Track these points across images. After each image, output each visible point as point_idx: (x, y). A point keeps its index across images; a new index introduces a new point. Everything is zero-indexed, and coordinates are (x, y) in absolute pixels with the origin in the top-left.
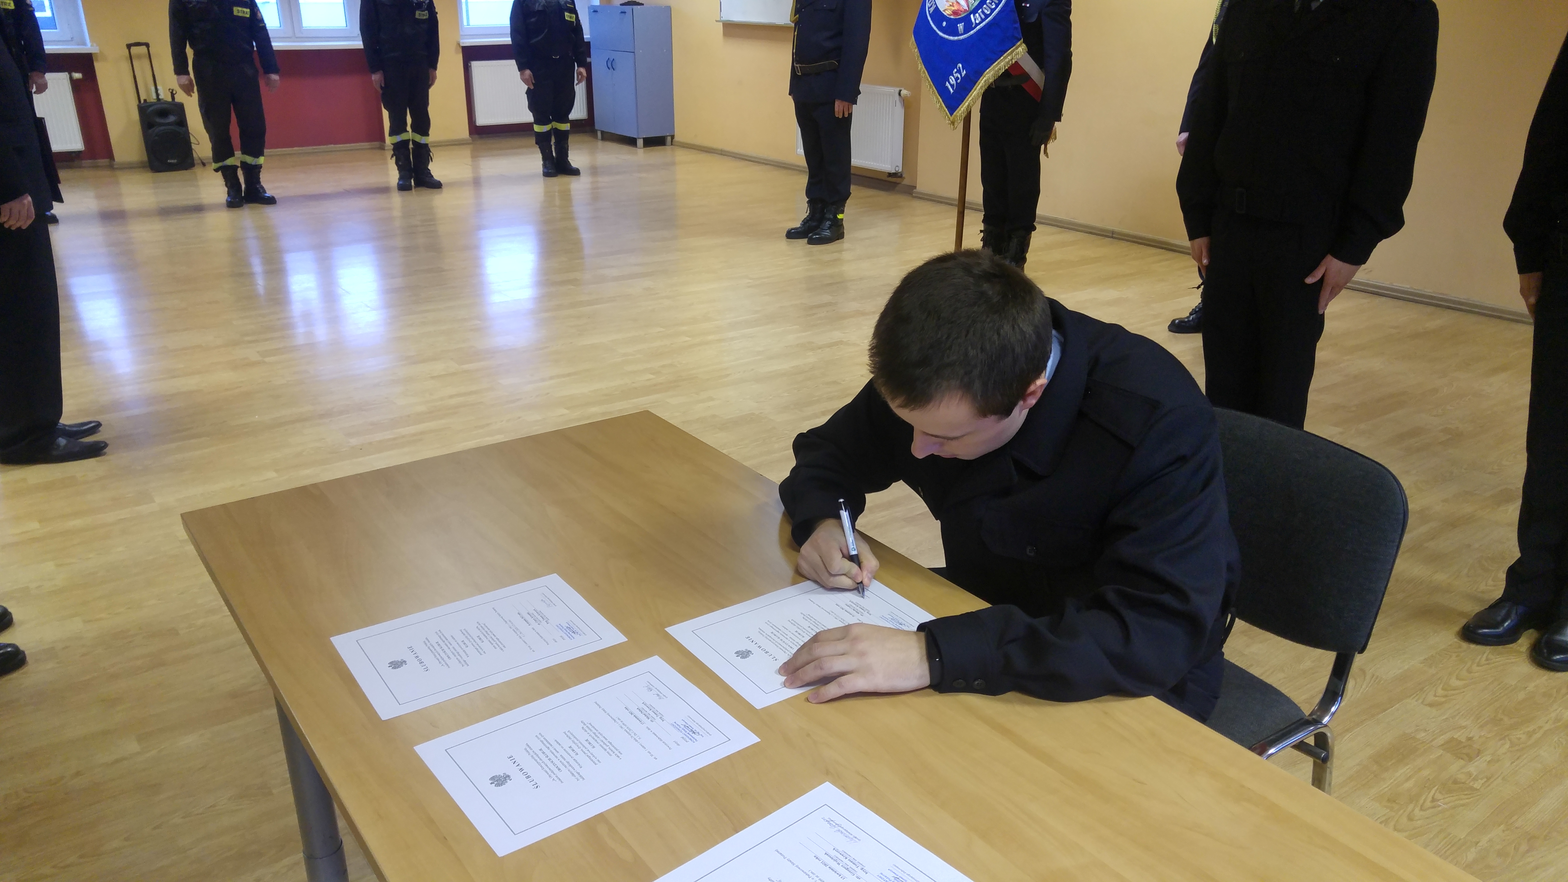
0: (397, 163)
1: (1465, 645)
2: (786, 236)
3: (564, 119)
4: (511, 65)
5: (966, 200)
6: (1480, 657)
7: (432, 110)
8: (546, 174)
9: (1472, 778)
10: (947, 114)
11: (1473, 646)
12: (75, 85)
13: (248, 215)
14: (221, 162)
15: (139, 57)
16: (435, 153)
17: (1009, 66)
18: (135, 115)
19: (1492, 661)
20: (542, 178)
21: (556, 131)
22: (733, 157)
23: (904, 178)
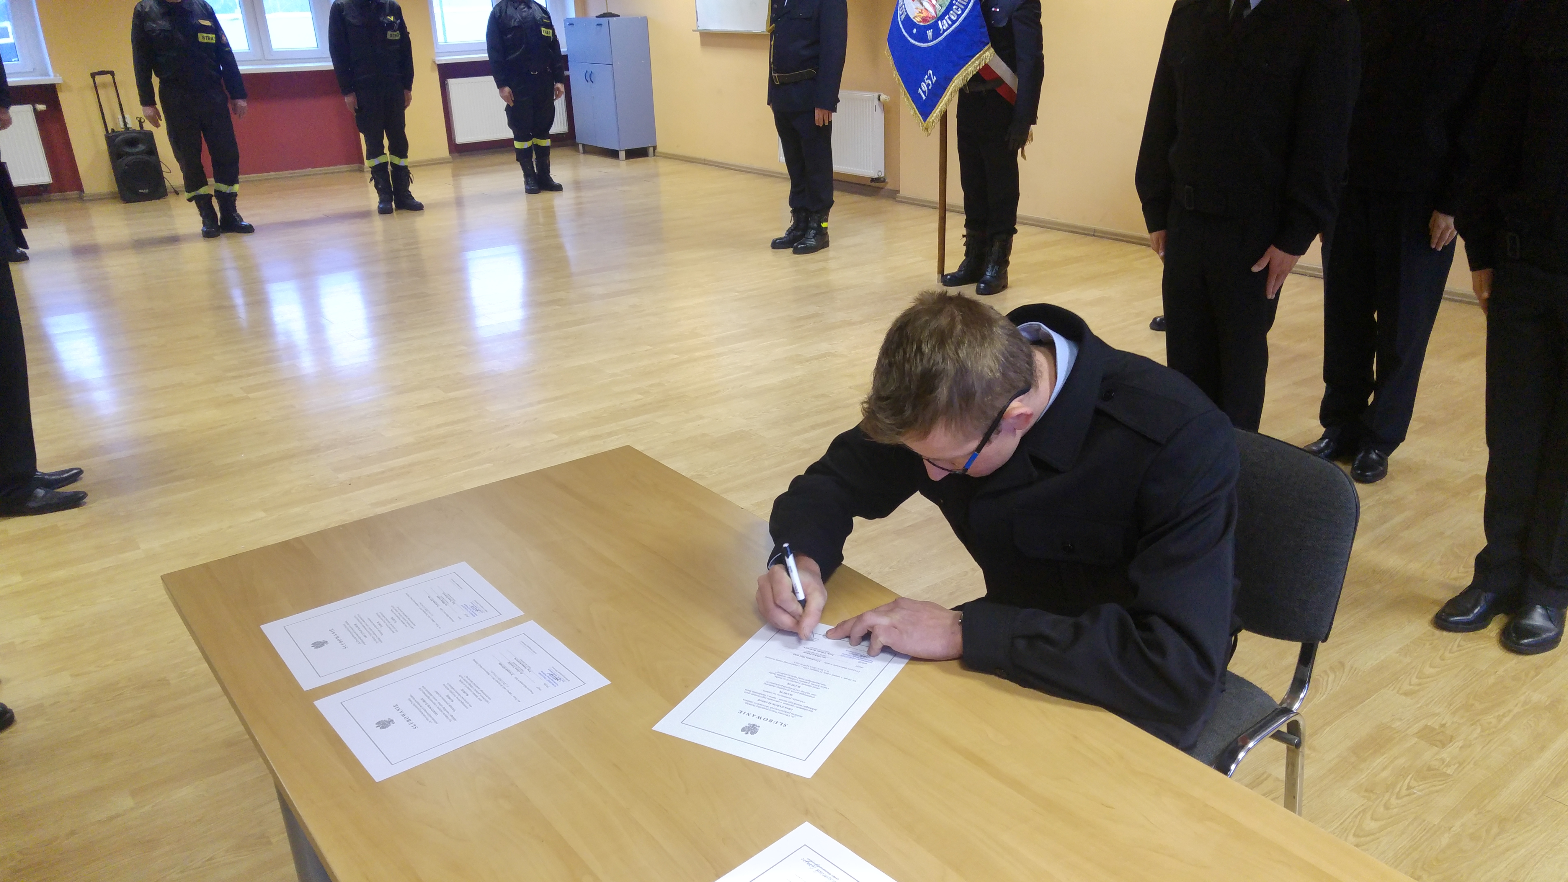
0: (376, 186)
1: (1438, 633)
2: (771, 247)
3: (544, 134)
4: (488, 82)
5: (947, 203)
6: (1452, 643)
7: (408, 131)
8: (529, 191)
9: (1445, 763)
10: (921, 121)
11: (1445, 633)
12: (40, 117)
13: (226, 245)
14: (194, 191)
15: (104, 85)
16: (414, 173)
17: (977, 71)
18: (103, 145)
19: (1464, 647)
20: (524, 195)
21: (537, 147)
22: (716, 166)
23: (887, 183)
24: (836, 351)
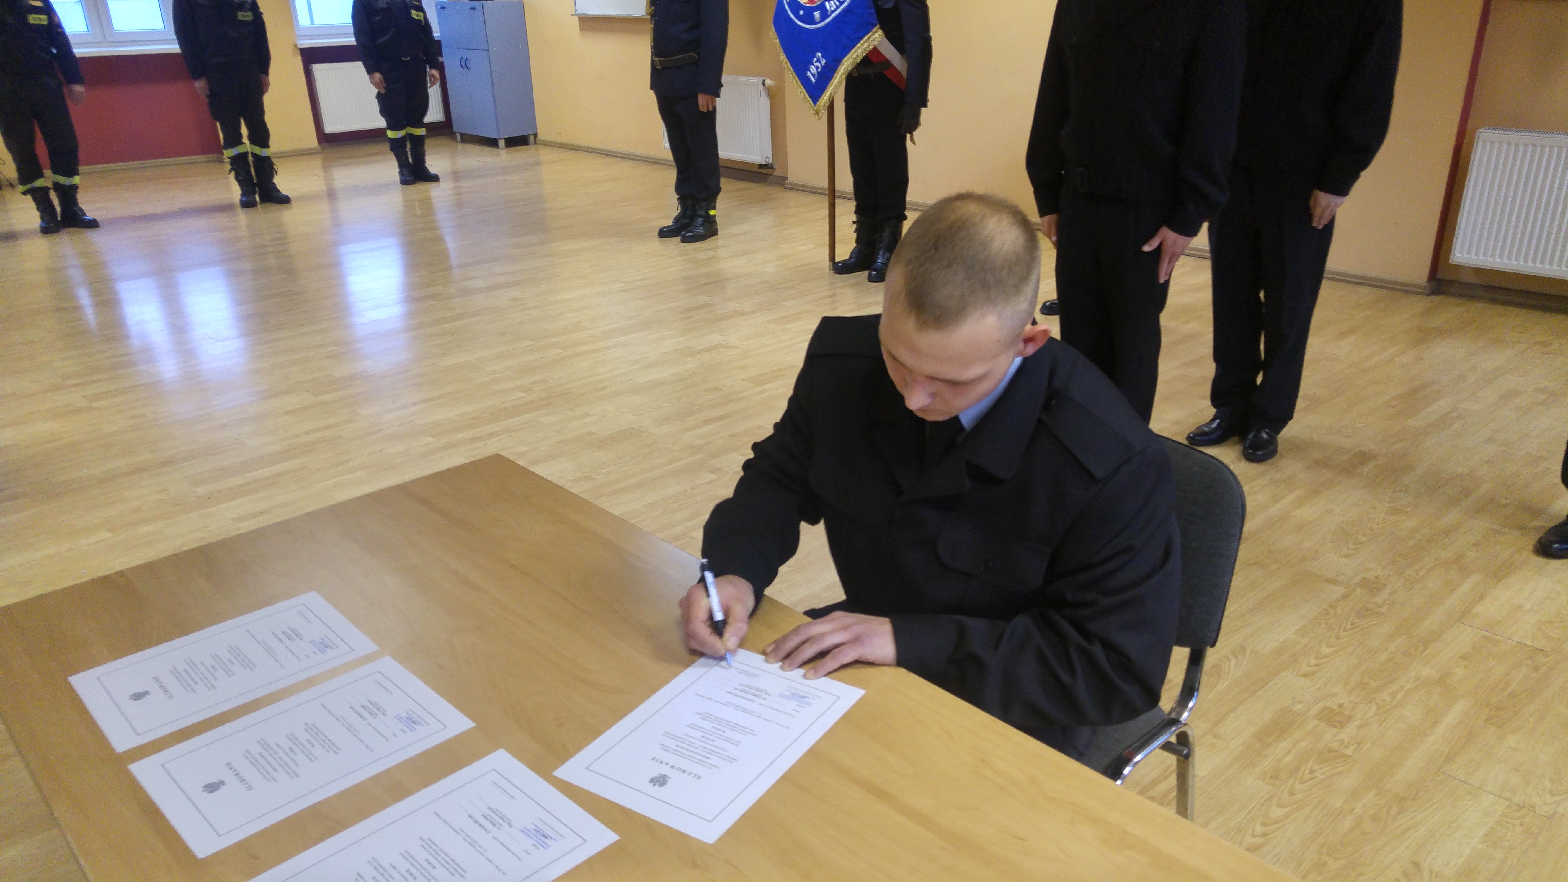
0: (237, 178)
1: (1332, 611)
2: (658, 235)
3: (419, 123)
5: (836, 189)
6: (1346, 622)
7: (269, 119)
8: (404, 182)
9: (1345, 744)
10: (811, 104)
14: (29, 184)
16: (278, 164)
17: (866, 53)
20: (399, 186)
21: (411, 136)
22: (599, 153)
23: (775, 169)
24: (729, 342)
